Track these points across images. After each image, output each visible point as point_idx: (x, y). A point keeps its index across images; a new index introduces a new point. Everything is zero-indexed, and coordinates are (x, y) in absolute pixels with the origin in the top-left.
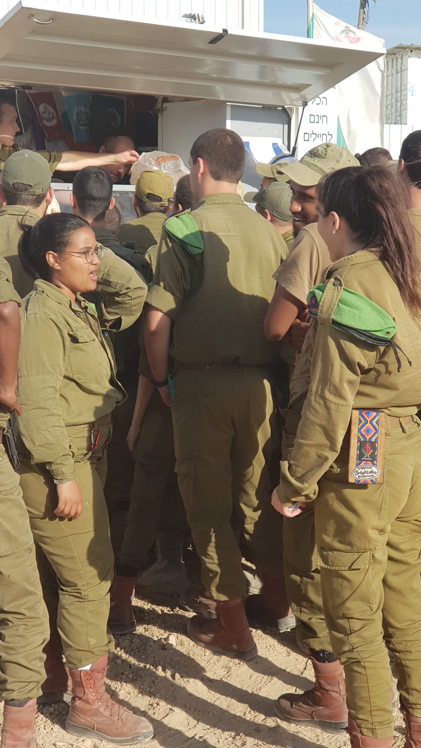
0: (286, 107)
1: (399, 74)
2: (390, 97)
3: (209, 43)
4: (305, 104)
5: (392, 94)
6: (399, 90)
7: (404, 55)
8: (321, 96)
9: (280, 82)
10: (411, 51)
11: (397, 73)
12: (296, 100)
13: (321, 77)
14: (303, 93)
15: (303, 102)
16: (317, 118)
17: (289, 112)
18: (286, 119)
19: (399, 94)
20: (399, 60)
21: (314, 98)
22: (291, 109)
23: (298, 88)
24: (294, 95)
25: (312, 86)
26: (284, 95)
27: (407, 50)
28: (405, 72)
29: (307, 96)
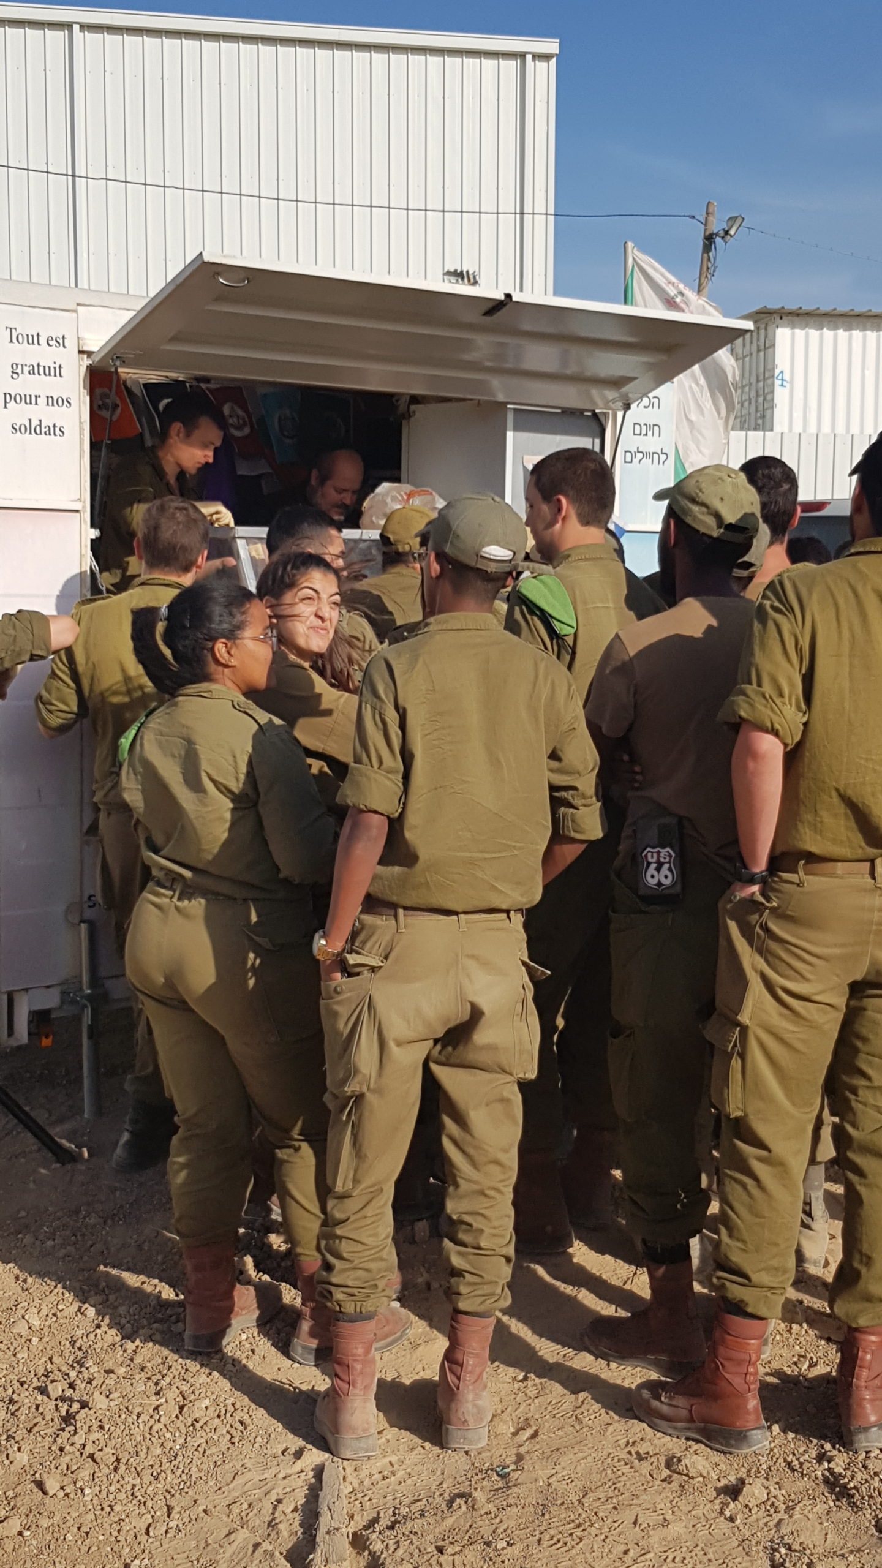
0: (597, 411)
1: (762, 353)
2: (747, 389)
3: (484, 315)
4: (627, 407)
5: (751, 384)
6: (761, 377)
7: (770, 323)
8: (651, 395)
9: (588, 374)
10: (781, 318)
11: (759, 350)
12: (614, 400)
13: (651, 366)
14: (624, 390)
15: (624, 404)
16: (644, 428)
17: (602, 418)
18: (598, 429)
19: (761, 384)
20: (762, 332)
21: (641, 398)
22: (606, 415)
23: (617, 383)
24: (611, 394)
25: (637, 381)
26: (595, 392)
27: (775, 315)
28: (770, 350)
29: (630, 395)
